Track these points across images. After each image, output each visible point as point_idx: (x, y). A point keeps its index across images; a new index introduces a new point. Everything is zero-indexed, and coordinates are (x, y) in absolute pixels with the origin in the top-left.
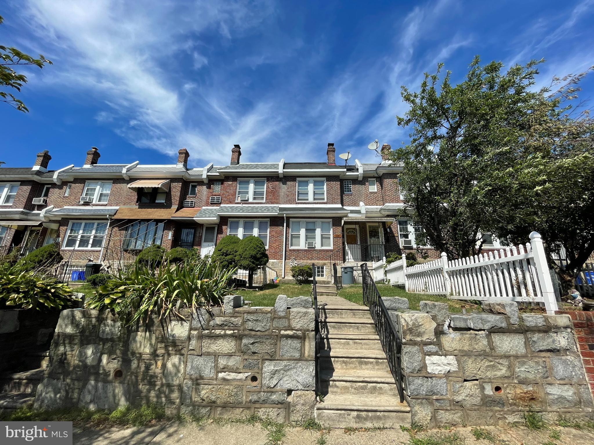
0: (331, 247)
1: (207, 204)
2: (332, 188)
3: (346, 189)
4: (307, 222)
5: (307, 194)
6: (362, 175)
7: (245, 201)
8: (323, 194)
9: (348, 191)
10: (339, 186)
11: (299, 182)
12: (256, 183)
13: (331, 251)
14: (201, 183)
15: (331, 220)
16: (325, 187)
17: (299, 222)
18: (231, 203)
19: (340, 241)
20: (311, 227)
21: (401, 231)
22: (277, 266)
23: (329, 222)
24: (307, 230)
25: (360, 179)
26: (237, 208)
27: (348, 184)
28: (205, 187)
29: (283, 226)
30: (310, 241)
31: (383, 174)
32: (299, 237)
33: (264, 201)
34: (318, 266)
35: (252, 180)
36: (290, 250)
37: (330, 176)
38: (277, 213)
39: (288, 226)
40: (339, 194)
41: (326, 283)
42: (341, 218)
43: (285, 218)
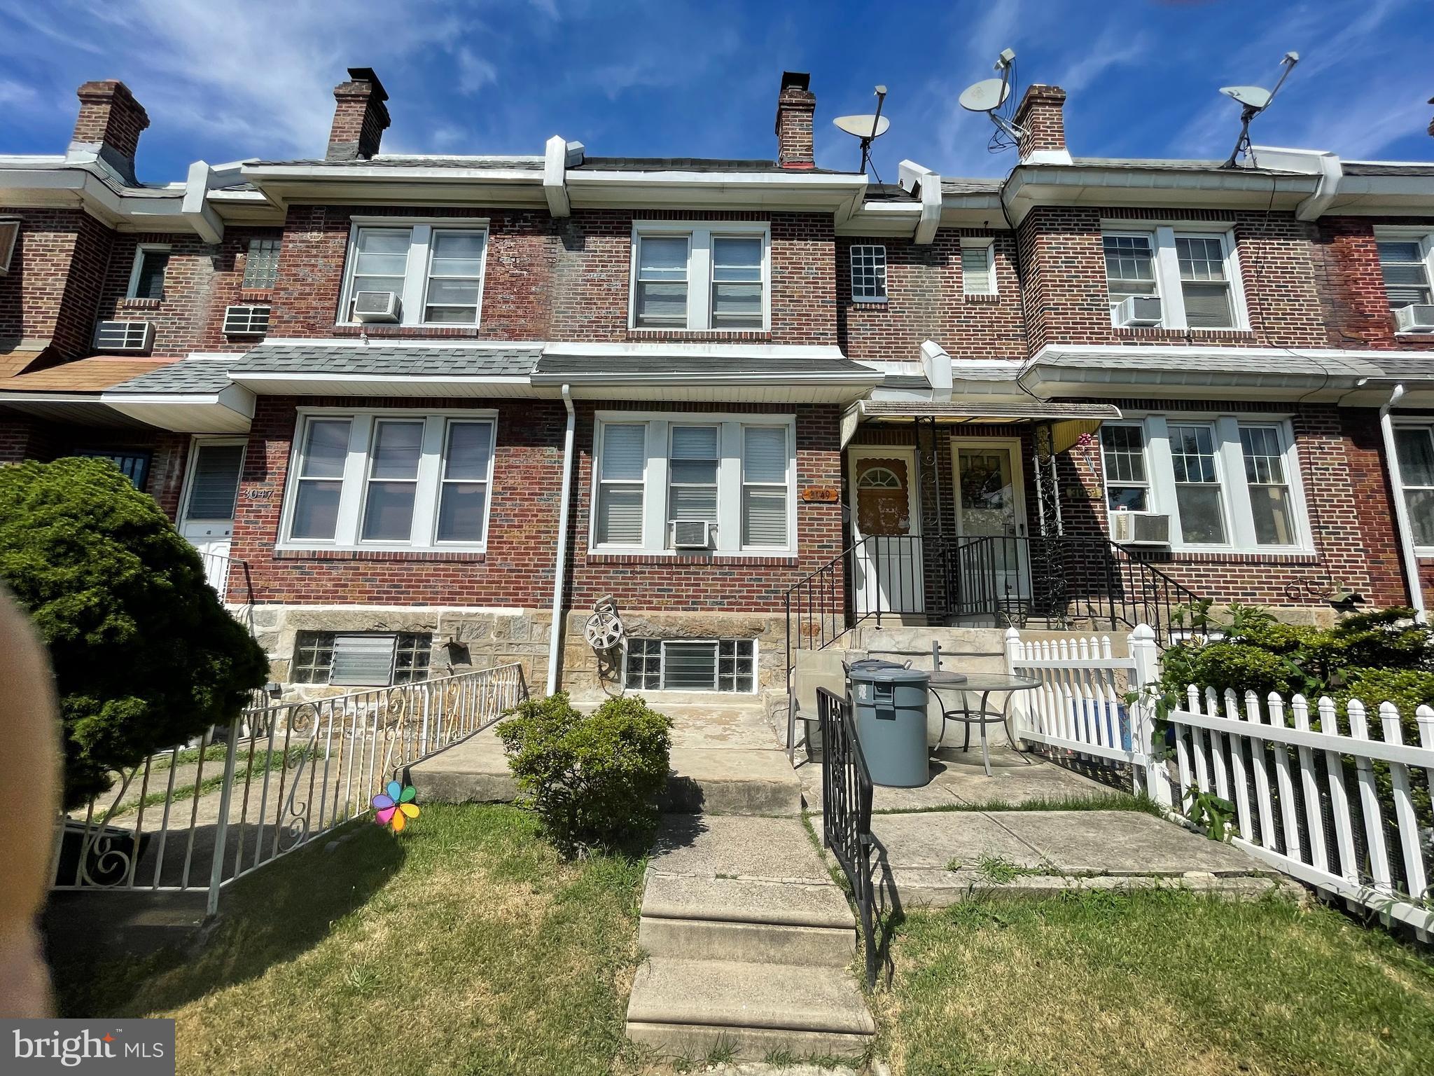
0: (789, 549)
1: (212, 342)
2: (798, 268)
3: (858, 281)
4: (678, 430)
5: (682, 299)
6: (936, 216)
7: (387, 325)
8: (757, 299)
9: (869, 292)
10: (830, 261)
11: (646, 239)
12: (439, 242)
13: (787, 564)
14: (187, 243)
15: (790, 419)
16: (766, 267)
17: (640, 428)
18: (312, 330)
19: (832, 516)
20: (694, 450)
21: (1112, 476)
22: (525, 638)
23: (780, 431)
24: (677, 467)
25: (926, 236)
26: (337, 352)
27: (869, 261)
28: (205, 262)
29: (561, 447)
30: (687, 516)
31: (1036, 209)
32: (638, 499)
33: (476, 325)
34: (726, 637)
35: (422, 226)
36: (593, 562)
37: (792, 214)
38: (527, 380)
39: (584, 444)
40: (832, 297)
41: (761, 797)
42: (835, 412)
43: (569, 406)
